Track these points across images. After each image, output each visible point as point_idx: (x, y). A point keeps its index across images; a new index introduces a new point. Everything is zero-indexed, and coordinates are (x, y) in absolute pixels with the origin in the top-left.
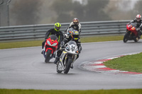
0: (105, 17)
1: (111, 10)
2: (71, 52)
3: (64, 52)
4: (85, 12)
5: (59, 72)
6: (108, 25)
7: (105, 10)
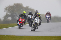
2: (36, 22)
3: (34, 22)
5: (32, 30)
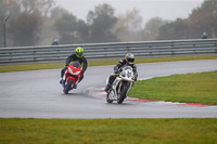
0: (113, 38)
1: (119, 30)
3: (118, 79)
4: (90, 32)
6: (116, 47)
7: (113, 31)
